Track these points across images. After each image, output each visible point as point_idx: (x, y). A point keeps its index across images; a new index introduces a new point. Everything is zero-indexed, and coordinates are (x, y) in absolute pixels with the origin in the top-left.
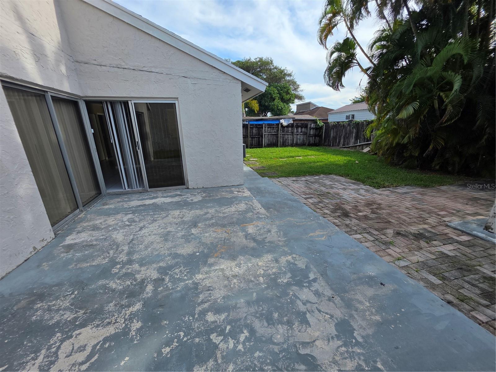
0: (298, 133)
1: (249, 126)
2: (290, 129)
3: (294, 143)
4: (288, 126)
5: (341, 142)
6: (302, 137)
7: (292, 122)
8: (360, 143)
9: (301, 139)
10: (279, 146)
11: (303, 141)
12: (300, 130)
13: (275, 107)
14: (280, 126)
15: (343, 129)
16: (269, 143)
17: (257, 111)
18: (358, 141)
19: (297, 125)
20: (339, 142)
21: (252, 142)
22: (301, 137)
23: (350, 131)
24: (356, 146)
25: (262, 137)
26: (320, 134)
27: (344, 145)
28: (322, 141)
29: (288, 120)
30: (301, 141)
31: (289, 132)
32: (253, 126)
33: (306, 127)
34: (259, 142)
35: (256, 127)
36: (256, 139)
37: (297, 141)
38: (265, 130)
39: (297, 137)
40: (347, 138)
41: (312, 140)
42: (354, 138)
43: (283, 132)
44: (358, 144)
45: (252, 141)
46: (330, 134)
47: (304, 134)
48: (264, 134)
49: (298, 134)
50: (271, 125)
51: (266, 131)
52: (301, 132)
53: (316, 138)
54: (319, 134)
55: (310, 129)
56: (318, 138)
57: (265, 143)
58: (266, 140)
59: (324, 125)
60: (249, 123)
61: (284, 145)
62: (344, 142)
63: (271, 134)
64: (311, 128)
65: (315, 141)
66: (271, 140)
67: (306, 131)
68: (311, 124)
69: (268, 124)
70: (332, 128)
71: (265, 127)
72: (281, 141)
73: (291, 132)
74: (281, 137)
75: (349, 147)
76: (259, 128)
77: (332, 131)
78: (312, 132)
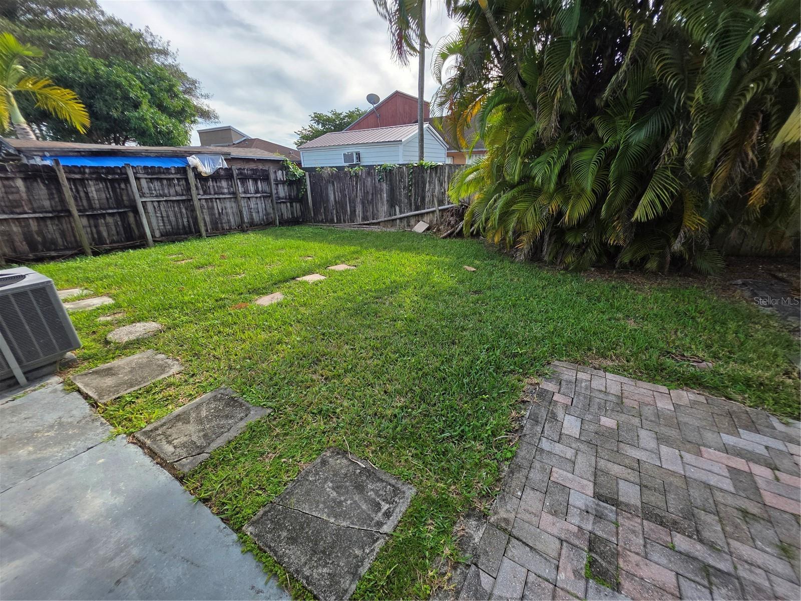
0: (249, 195)
1: (62, 176)
2: (224, 184)
3: (246, 220)
4: (216, 176)
5: (357, 213)
6: (261, 205)
7: (226, 165)
8: (401, 212)
9: (260, 210)
10: (204, 233)
11: (267, 214)
12: (250, 185)
13: (147, 125)
14: (191, 175)
15: (357, 184)
16: (169, 227)
17: (84, 126)
18: (397, 208)
19: (241, 174)
20: (353, 212)
21: (99, 233)
22: (259, 205)
23: (375, 187)
24: (393, 220)
25: (136, 211)
26: (300, 196)
27: (365, 218)
28: (309, 212)
29: (213, 160)
30: (261, 214)
31: (223, 194)
32: (84, 173)
33: (266, 178)
34: (127, 228)
35: (99, 179)
36: (110, 220)
37: (251, 215)
38: (140, 189)
39: (248, 206)
40: (369, 201)
41: (286, 211)
42: (385, 203)
43: (205, 193)
44: (399, 216)
45: (96, 226)
46: (327, 195)
47: (264, 197)
48: (139, 201)
49: (249, 198)
50: (160, 173)
51: (146, 190)
52: (257, 192)
53: (294, 204)
54: (297, 195)
55: (277, 185)
56: (298, 205)
57: (152, 232)
58: (154, 220)
59: (307, 174)
60: (57, 163)
61: (217, 229)
62: (365, 211)
63: (166, 201)
64: (277, 183)
65: (292, 213)
66: (173, 219)
67: (268, 190)
68: (275, 172)
69: (145, 168)
70: (328, 182)
71: (137, 179)
72: (208, 219)
73: (229, 193)
74: (202, 207)
75: (378, 223)
76: (112, 181)
77: (330, 188)
78: (282, 191)
